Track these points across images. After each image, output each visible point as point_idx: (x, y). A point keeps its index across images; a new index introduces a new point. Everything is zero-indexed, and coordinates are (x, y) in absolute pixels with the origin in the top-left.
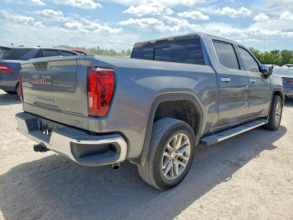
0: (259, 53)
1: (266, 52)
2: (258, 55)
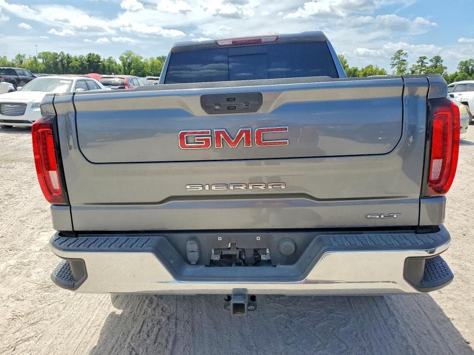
0: (142, 60)
1: (152, 59)
2: (141, 63)
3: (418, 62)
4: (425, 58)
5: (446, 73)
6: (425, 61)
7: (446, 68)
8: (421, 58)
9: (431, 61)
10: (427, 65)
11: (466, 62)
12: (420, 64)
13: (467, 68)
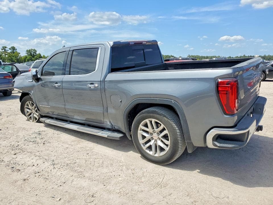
3: (2, 49)
4: (6, 47)
5: (20, 56)
6: (6, 49)
7: (20, 53)
8: (3, 47)
9: (10, 49)
10: (8, 51)
11: (30, 50)
12: (3, 51)
13: (31, 54)
